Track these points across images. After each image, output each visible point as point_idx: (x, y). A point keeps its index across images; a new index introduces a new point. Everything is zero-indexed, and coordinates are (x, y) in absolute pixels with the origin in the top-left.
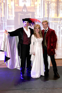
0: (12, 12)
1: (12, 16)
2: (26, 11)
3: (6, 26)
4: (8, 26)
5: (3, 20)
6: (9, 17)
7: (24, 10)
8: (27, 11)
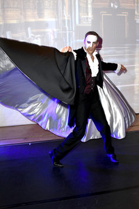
0: (87, 8)
1: (87, 18)
2: (116, 7)
3: (74, 41)
4: (78, 40)
5: (67, 26)
6: (80, 20)
7: (112, 5)
8: (119, 6)
